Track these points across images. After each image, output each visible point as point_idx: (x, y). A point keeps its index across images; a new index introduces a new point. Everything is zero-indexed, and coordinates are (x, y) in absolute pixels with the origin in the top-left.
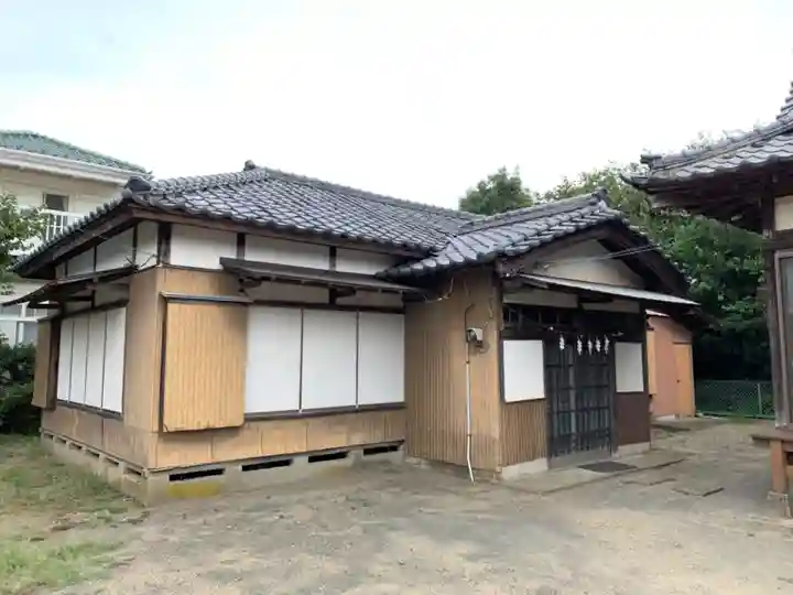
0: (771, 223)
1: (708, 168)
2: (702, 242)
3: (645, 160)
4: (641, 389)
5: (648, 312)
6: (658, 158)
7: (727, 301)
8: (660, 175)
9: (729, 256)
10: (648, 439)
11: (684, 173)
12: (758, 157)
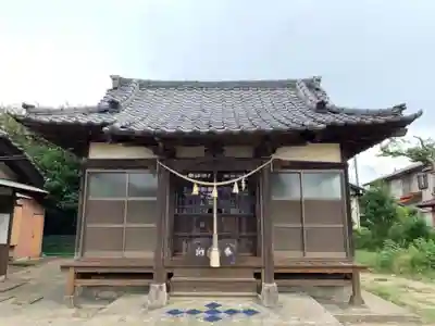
0: (87, 155)
1: (59, 119)
2: (59, 159)
3: (25, 107)
4: (5, 242)
5: (18, 195)
6: (32, 107)
7: (68, 192)
8: (33, 117)
9: (71, 169)
10: (5, 273)
11: (46, 119)
12: (84, 120)
